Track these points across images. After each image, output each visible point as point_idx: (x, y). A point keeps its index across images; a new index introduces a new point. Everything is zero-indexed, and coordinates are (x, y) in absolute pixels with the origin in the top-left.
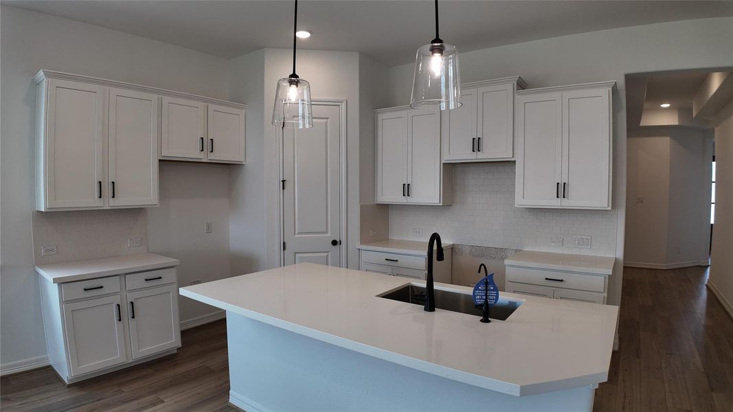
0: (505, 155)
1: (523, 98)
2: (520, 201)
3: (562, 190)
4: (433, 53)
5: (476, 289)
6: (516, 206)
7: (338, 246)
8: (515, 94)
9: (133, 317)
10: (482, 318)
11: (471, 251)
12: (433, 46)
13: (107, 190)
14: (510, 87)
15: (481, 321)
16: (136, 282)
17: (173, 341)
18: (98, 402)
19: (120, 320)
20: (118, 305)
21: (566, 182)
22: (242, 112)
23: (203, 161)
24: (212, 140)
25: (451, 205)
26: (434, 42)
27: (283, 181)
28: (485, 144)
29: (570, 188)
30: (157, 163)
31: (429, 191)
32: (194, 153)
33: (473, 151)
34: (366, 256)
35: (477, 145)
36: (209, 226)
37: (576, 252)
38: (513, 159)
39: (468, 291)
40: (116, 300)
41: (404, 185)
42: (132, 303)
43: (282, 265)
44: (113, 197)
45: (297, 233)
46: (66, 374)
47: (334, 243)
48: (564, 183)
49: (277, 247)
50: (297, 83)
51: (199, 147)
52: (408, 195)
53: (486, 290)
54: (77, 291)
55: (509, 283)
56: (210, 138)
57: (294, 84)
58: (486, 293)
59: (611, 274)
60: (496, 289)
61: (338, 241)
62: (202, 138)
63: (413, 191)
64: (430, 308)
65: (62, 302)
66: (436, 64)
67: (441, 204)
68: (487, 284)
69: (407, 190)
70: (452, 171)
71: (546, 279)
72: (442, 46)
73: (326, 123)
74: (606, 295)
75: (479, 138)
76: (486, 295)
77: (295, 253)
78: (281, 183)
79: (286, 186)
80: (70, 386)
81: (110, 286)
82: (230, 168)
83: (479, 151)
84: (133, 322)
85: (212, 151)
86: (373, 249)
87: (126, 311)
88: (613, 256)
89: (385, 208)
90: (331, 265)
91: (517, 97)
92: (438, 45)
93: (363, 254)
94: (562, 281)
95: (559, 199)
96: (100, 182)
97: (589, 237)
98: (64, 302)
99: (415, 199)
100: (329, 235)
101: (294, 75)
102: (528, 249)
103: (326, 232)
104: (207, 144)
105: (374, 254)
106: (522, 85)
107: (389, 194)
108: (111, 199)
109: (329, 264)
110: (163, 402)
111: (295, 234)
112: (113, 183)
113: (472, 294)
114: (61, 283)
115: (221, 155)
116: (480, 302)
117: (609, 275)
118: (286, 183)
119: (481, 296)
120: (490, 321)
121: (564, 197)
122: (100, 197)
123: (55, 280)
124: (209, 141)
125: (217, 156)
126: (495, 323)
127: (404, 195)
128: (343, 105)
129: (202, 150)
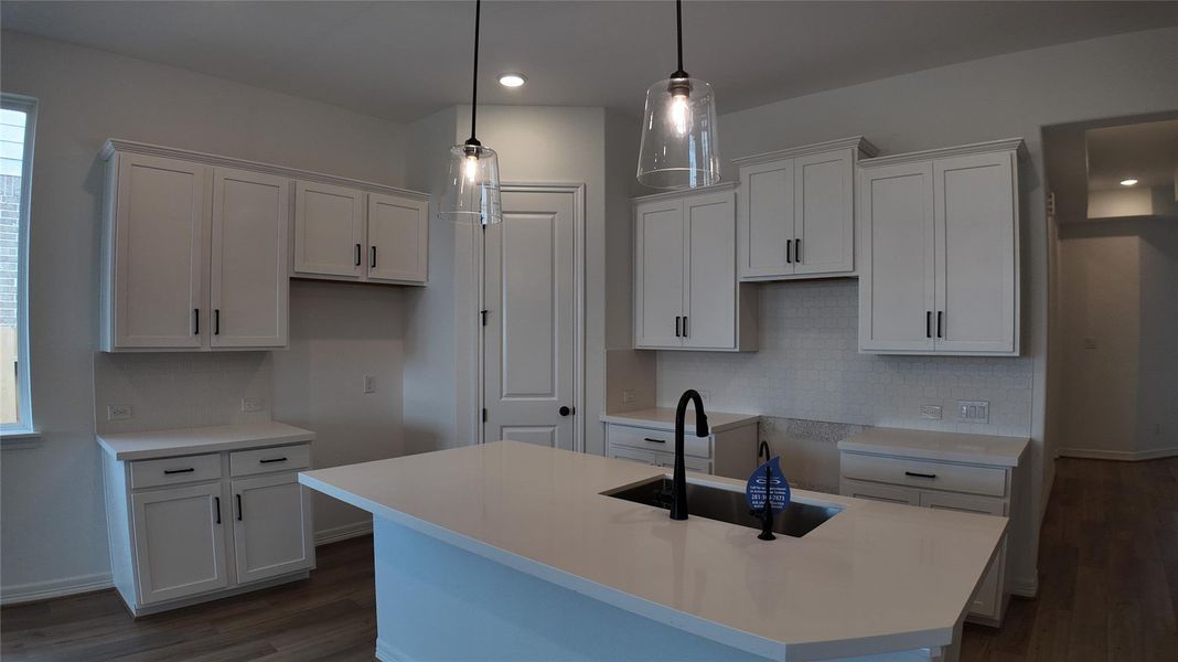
0: (840, 267)
1: (869, 172)
2: (866, 343)
3: (935, 324)
4: (673, 95)
5: (751, 483)
6: (860, 352)
7: (570, 416)
8: (856, 166)
9: (240, 519)
10: (760, 532)
11: (789, 427)
12: (674, 83)
13: (208, 323)
14: (847, 154)
15: (760, 537)
16: (247, 464)
17: (301, 559)
18: (178, 646)
19: (219, 522)
20: (217, 499)
21: (943, 310)
22: (423, 205)
23: (359, 280)
24: (374, 248)
25: (755, 352)
26: (675, 76)
27: (484, 312)
28: (808, 251)
29: (949, 321)
30: (286, 284)
31: (718, 327)
32: (345, 269)
33: (789, 261)
34: (614, 434)
35: (794, 251)
36: (370, 381)
37: (964, 429)
38: (853, 274)
39: (738, 486)
40: (215, 490)
41: (678, 318)
42: (239, 496)
43: (481, 441)
44: (217, 333)
45: (504, 393)
46: (133, 602)
47: (565, 411)
48: (940, 313)
49: (473, 415)
50: (478, 154)
51: (353, 258)
52: (684, 335)
53: (768, 486)
54: (154, 475)
55: (848, 481)
56: (371, 245)
57: (472, 154)
58: (768, 491)
59: (1016, 465)
60: (785, 484)
61: (570, 407)
62: (359, 246)
63: (693, 327)
64: (680, 514)
65: (129, 490)
66: (679, 113)
67: (737, 350)
68: (769, 475)
69: (682, 326)
70: (755, 296)
71: (907, 474)
72: (686, 83)
73: (552, 219)
74: (1008, 501)
75: (798, 241)
76: (768, 494)
77: (502, 427)
78: (481, 315)
79: (489, 320)
80: (138, 620)
81: (207, 469)
82: (405, 292)
83: (798, 261)
84: (239, 527)
85: (374, 266)
86: (627, 423)
87: (229, 509)
88: (1025, 435)
89: (650, 356)
90: (560, 447)
91: (860, 171)
92: (681, 80)
93: (611, 429)
94: (933, 477)
95: (931, 339)
96: (197, 311)
97: (985, 404)
98: (133, 490)
99: (695, 341)
100: (555, 399)
101: (473, 141)
102: (884, 424)
103: (552, 395)
104: (366, 254)
105: (628, 430)
106: (867, 151)
107: (653, 333)
108: (213, 335)
109: (556, 445)
110: (275, 651)
111: (501, 397)
112: (217, 311)
113: (745, 492)
114: (130, 460)
115: (388, 271)
116: (759, 505)
117: (1014, 468)
118: (488, 316)
119: (761, 494)
120: (773, 538)
121: (939, 336)
122: (197, 333)
123: (120, 456)
124: (370, 248)
125: (383, 273)
126: (783, 542)
127: (677, 335)
128: (580, 191)
129: (359, 264)
